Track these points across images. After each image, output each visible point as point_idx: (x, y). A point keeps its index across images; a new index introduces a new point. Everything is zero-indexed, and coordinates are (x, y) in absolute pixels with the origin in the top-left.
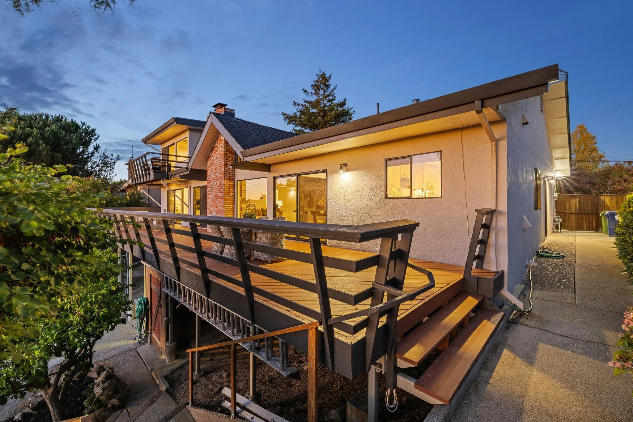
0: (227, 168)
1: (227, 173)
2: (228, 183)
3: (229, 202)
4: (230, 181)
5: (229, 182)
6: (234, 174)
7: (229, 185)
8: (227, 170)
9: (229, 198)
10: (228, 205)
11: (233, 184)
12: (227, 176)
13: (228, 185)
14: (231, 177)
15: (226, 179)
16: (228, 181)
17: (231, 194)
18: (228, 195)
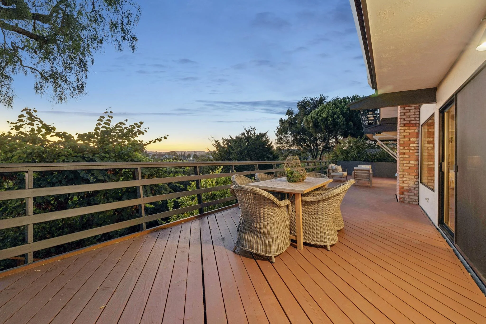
0: (404, 109)
1: (404, 117)
2: (408, 131)
3: (407, 156)
4: (411, 128)
5: (409, 129)
6: (418, 116)
7: (408, 134)
8: (404, 113)
9: (408, 151)
10: (405, 162)
11: (416, 131)
12: (404, 120)
13: (405, 134)
14: (412, 122)
15: (402, 125)
16: (407, 128)
17: (411, 145)
18: (406, 148)
